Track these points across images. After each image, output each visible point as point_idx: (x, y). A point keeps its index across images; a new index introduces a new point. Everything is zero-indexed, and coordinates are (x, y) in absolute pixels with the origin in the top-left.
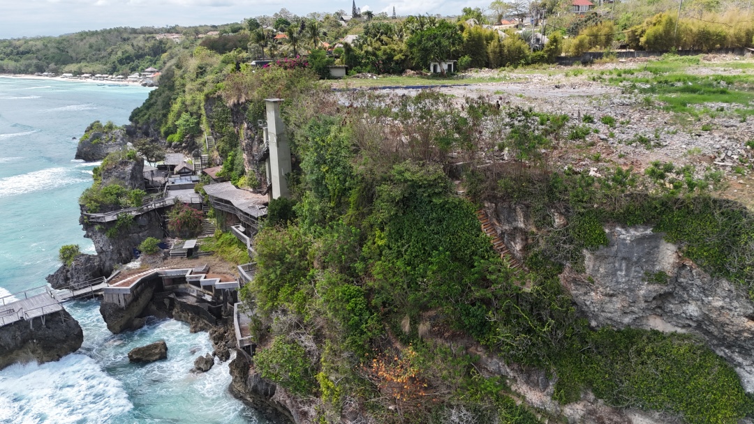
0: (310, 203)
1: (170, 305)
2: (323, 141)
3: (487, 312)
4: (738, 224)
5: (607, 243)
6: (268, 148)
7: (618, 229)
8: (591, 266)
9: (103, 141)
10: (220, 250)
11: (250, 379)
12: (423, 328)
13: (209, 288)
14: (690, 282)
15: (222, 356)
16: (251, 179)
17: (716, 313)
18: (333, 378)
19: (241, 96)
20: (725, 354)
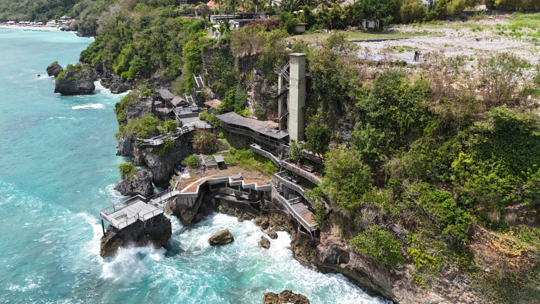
1: (216, 203)
9: (76, 79)
10: (241, 162)
11: (322, 254)
12: (511, 217)
13: (245, 190)
16: (257, 111)
18: (429, 252)
19: (252, 49)
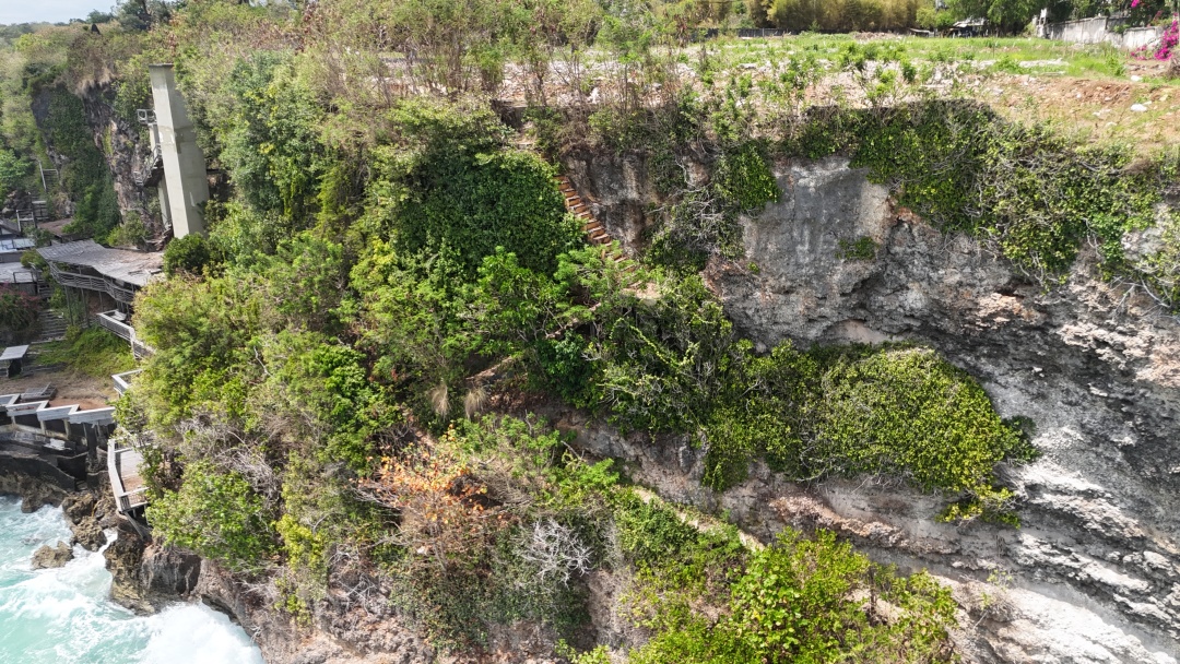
0: (243, 222)
2: (260, 95)
3: (585, 346)
4: (982, 133)
5: (779, 194)
6: (159, 157)
7: (796, 169)
8: (754, 243)
10: (78, 360)
11: (146, 567)
12: (473, 398)
13: (56, 425)
14: (909, 250)
15: (92, 542)
16: (133, 226)
17: (952, 296)
18: (307, 520)
19: (101, 70)
20: (966, 363)
